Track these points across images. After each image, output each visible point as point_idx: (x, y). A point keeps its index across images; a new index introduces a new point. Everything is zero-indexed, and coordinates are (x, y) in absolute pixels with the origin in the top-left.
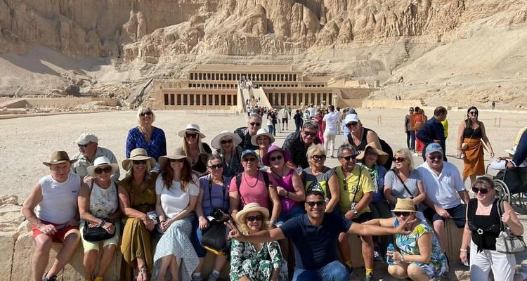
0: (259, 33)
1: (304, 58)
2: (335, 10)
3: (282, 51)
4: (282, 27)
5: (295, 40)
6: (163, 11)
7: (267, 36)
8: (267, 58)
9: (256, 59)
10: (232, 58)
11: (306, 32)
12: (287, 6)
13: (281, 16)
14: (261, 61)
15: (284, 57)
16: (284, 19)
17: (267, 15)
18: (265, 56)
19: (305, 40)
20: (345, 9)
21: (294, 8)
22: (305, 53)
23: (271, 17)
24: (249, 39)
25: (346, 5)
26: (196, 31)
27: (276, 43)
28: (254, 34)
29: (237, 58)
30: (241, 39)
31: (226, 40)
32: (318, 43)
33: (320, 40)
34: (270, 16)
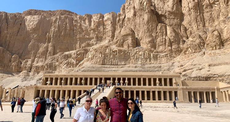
0: (129, 47)
1: (172, 66)
2: (195, 28)
3: (150, 61)
4: (150, 42)
5: (162, 52)
6: (67, 43)
7: (136, 49)
8: (136, 67)
9: (126, 68)
10: (105, 67)
11: (171, 44)
12: (152, 26)
13: (148, 34)
14: (130, 69)
15: (152, 65)
16: (151, 36)
17: (136, 34)
18: (135, 65)
19: (171, 51)
20: (204, 26)
21: (159, 27)
22: (172, 61)
23: (140, 36)
24: (120, 51)
25: (204, 24)
26: (83, 52)
27: (144, 54)
28: (125, 47)
29: (109, 67)
30: (113, 52)
31: (101, 53)
32: (186, 51)
33: (188, 48)
34: (138, 35)
